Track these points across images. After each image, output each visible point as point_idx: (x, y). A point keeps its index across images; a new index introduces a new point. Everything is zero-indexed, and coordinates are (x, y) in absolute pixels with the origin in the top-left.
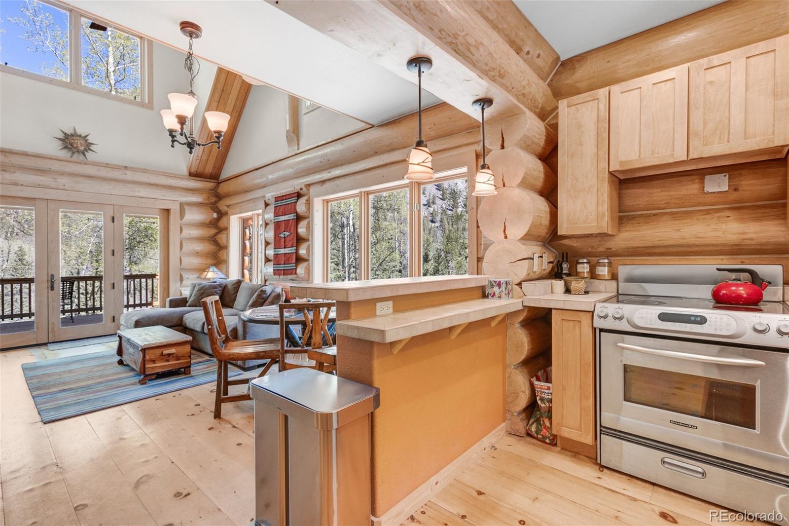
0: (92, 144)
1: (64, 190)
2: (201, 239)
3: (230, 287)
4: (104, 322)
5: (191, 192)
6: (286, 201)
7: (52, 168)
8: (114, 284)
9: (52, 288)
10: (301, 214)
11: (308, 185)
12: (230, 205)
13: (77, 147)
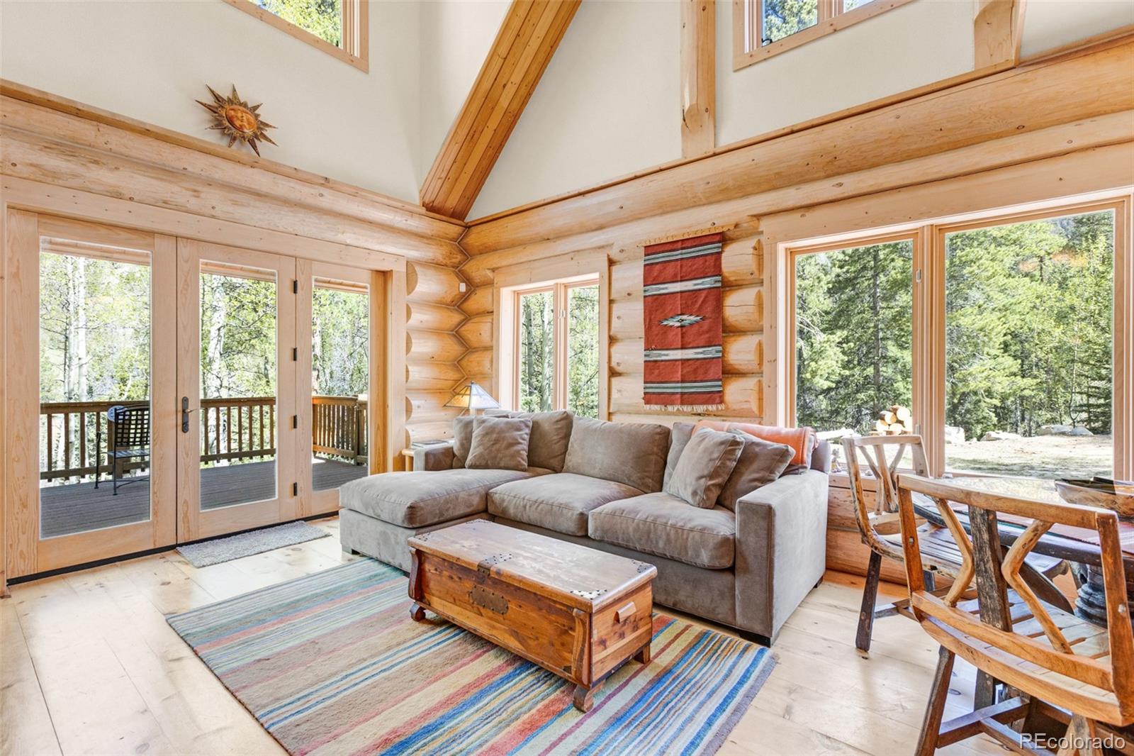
0: (267, 125)
1: (213, 217)
2: (436, 332)
3: (546, 427)
4: (277, 497)
5: (425, 240)
6: (684, 251)
7: (189, 169)
8: (295, 418)
9: (185, 428)
10: (732, 279)
11: (755, 216)
12: (497, 268)
13: (240, 129)
